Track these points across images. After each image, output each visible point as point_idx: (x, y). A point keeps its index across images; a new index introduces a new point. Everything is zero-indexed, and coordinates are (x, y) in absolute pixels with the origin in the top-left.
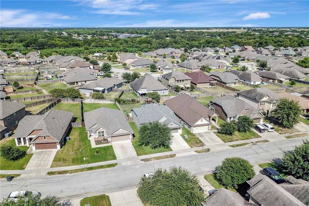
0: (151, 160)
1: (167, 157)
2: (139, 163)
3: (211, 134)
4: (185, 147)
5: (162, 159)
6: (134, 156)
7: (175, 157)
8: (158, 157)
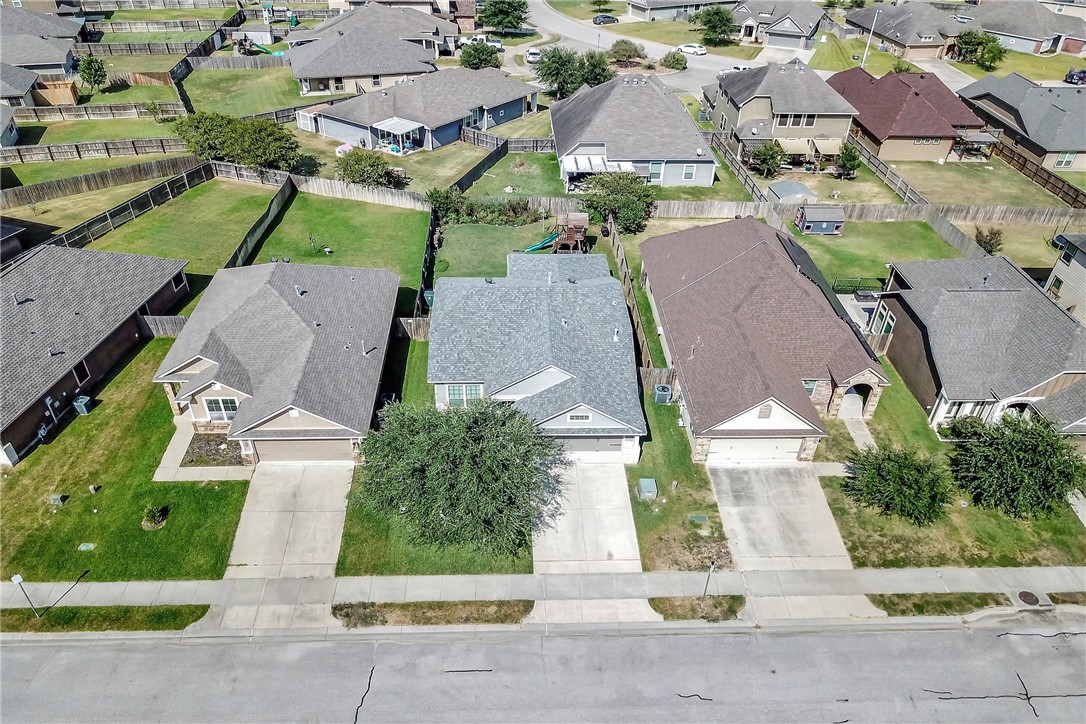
0: (384, 622)
1: (475, 611)
2: (315, 625)
3: (802, 489)
4: (610, 556)
5: (449, 622)
6: (316, 574)
7: (525, 621)
8: (432, 606)
